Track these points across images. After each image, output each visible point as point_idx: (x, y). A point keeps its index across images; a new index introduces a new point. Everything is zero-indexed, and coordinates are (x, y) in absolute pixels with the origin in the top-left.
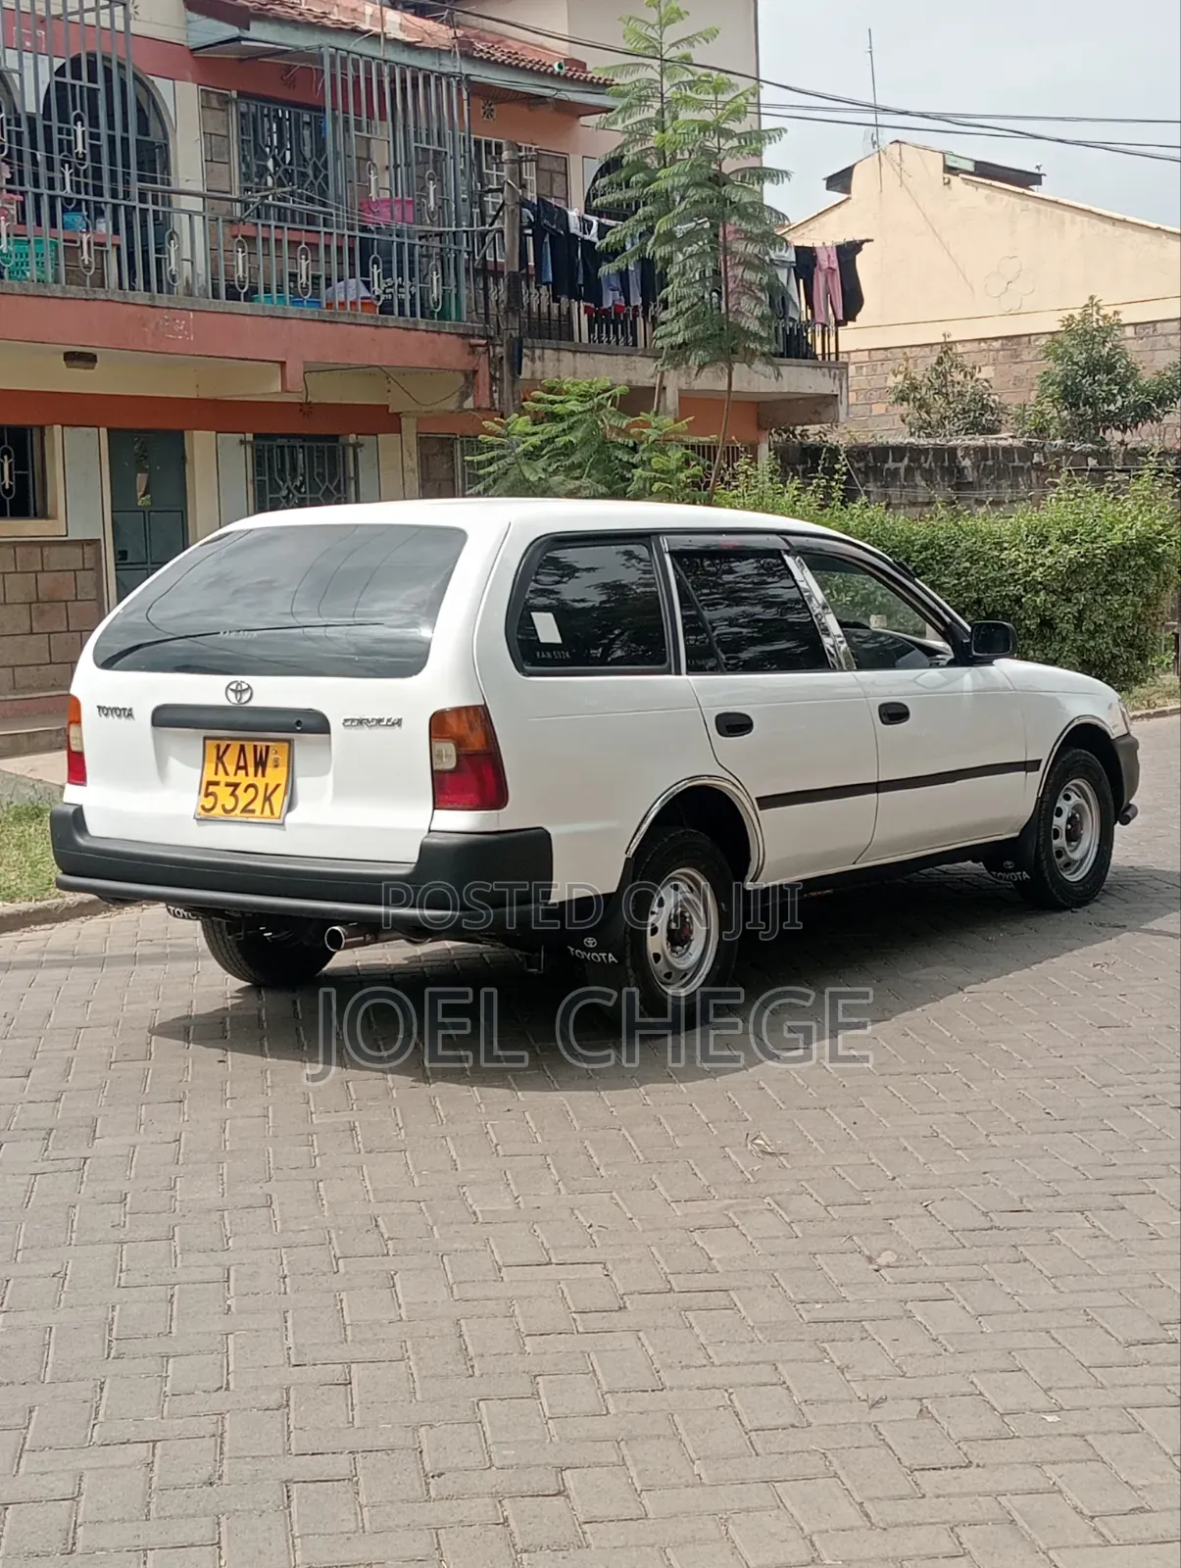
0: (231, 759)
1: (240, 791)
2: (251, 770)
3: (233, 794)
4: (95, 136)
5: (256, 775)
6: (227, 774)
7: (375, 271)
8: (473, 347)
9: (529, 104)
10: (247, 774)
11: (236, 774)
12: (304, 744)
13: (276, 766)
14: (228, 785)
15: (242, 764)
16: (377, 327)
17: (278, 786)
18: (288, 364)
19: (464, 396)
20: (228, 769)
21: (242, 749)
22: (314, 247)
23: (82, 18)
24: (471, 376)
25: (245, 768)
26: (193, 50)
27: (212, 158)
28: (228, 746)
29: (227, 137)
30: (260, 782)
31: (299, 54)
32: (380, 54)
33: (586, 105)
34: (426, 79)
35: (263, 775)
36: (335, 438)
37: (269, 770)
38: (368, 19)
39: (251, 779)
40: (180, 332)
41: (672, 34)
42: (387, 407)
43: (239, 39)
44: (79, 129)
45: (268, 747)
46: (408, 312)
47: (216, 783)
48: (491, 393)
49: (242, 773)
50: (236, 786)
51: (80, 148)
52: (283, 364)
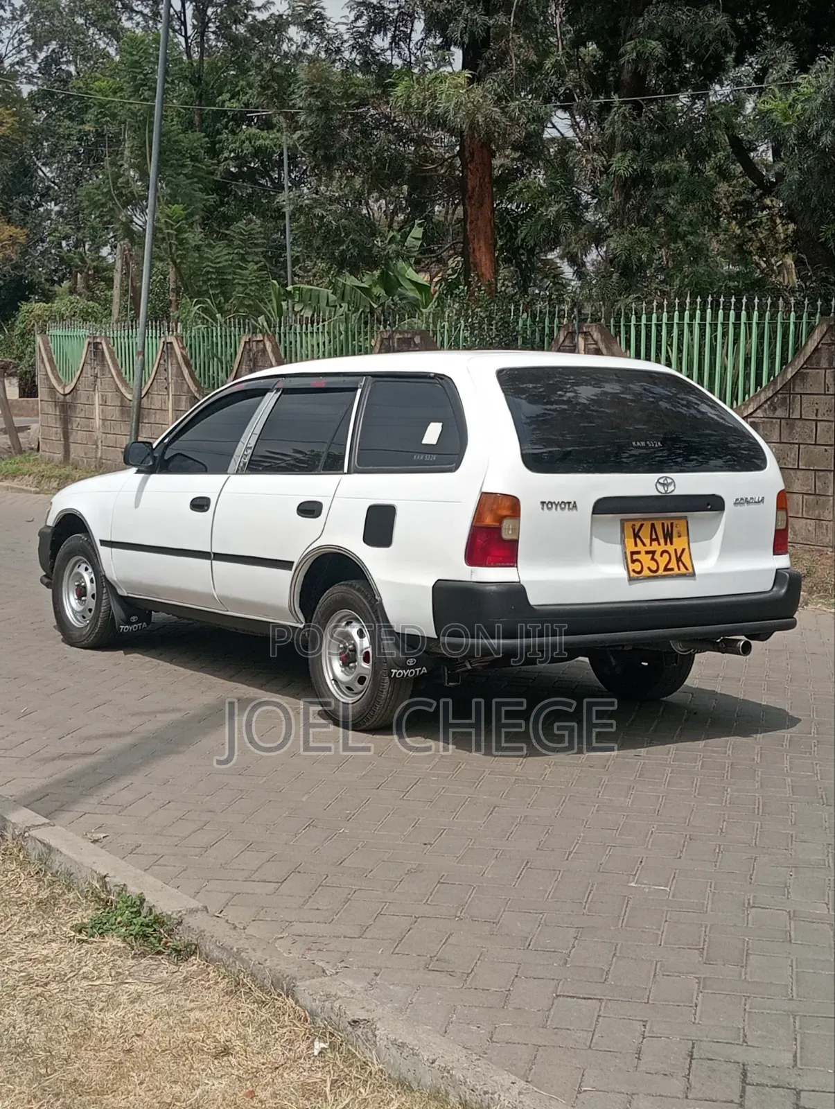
0: (645, 534)
1: (657, 556)
2: (662, 541)
3: (653, 559)
5: (666, 544)
6: (644, 545)
10: (659, 544)
11: (651, 545)
12: (696, 519)
13: (679, 536)
14: (647, 553)
15: (654, 537)
17: (683, 550)
20: (644, 540)
21: (653, 526)
25: (657, 539)
28: (642, 525)
30: (670, 548)
35: (671, 543)
37: (675, 540)
39: (663, 547)
45: (672, 524)
47: (638, 553)
49: (655, 543)
50: (653, 553)
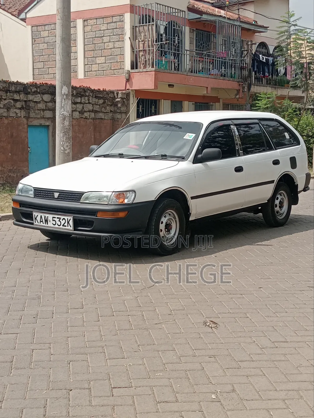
4: (179, 40)
7: (223, 68)
8: (240, 84)
9: (247, 31)
16: (223, 80)
18: (208, 88)
19: (236, 95)
22: (203, 61)
23: (173, 14)
24: (238, 91)
26: (189, 20)
27: (191, 43)
29: (193, 38)
31: (211, 21)
32: (226, 21)
33: (257, 31)
34: (234, 26)
36: (207, 103)
38: (217, 12)
40: (191, 81)
41: (292, 19)
42: (218, 97)
43: (200, 18)
44: (176, 38)
46: (228, 77)
48: (242, 94)
51: (176, 42)
52: (207, 88)
